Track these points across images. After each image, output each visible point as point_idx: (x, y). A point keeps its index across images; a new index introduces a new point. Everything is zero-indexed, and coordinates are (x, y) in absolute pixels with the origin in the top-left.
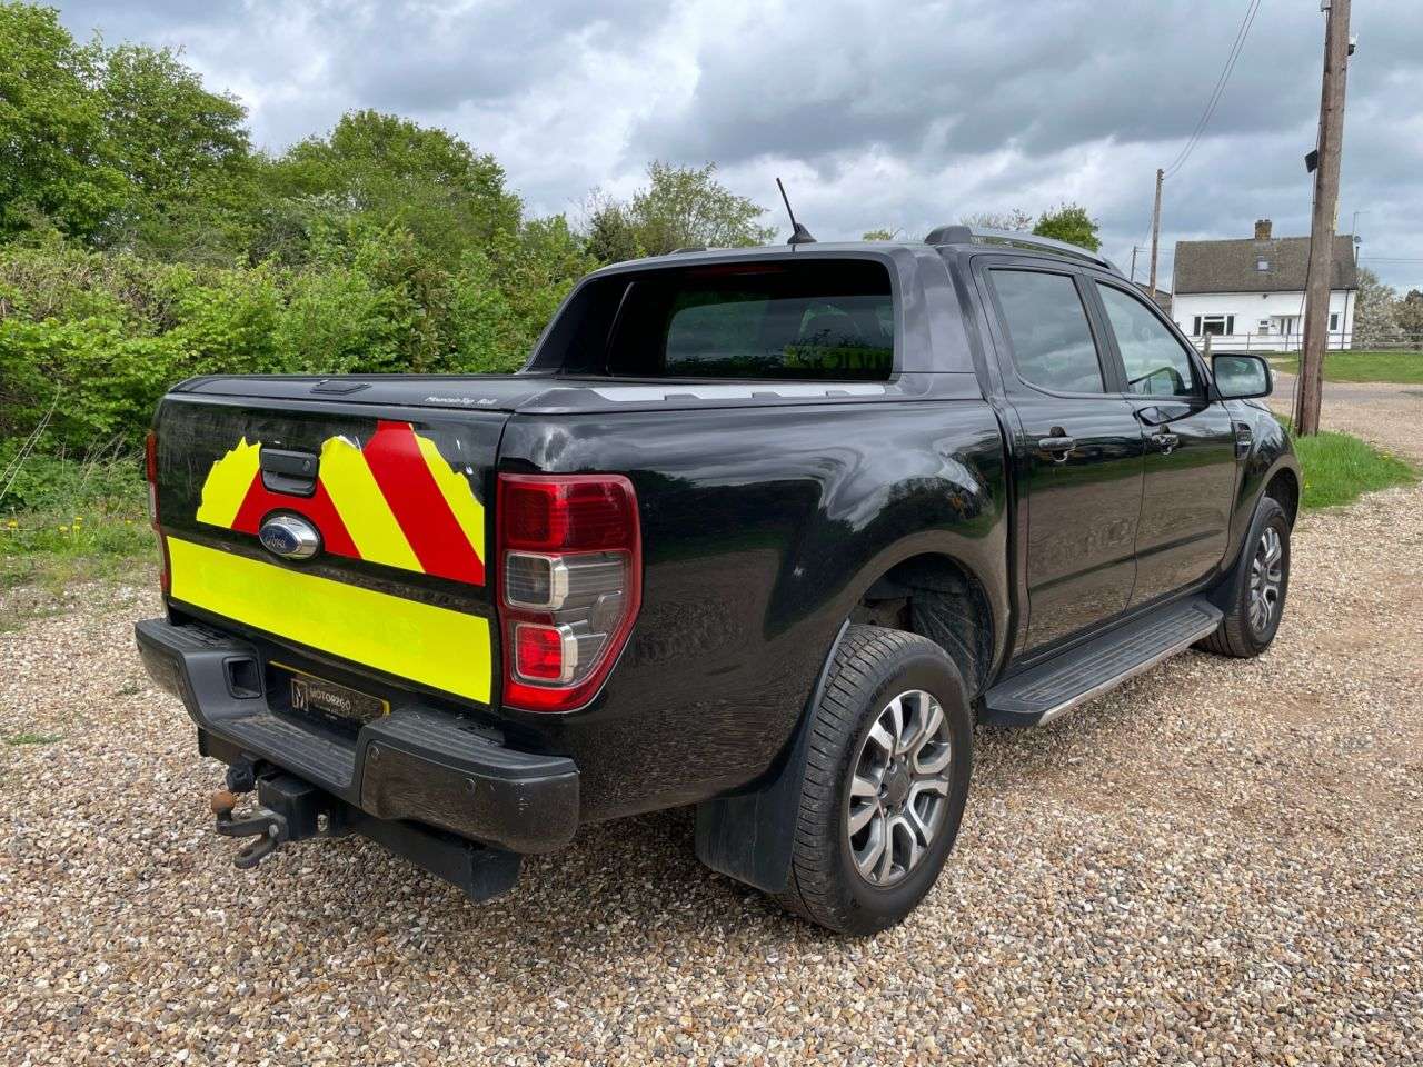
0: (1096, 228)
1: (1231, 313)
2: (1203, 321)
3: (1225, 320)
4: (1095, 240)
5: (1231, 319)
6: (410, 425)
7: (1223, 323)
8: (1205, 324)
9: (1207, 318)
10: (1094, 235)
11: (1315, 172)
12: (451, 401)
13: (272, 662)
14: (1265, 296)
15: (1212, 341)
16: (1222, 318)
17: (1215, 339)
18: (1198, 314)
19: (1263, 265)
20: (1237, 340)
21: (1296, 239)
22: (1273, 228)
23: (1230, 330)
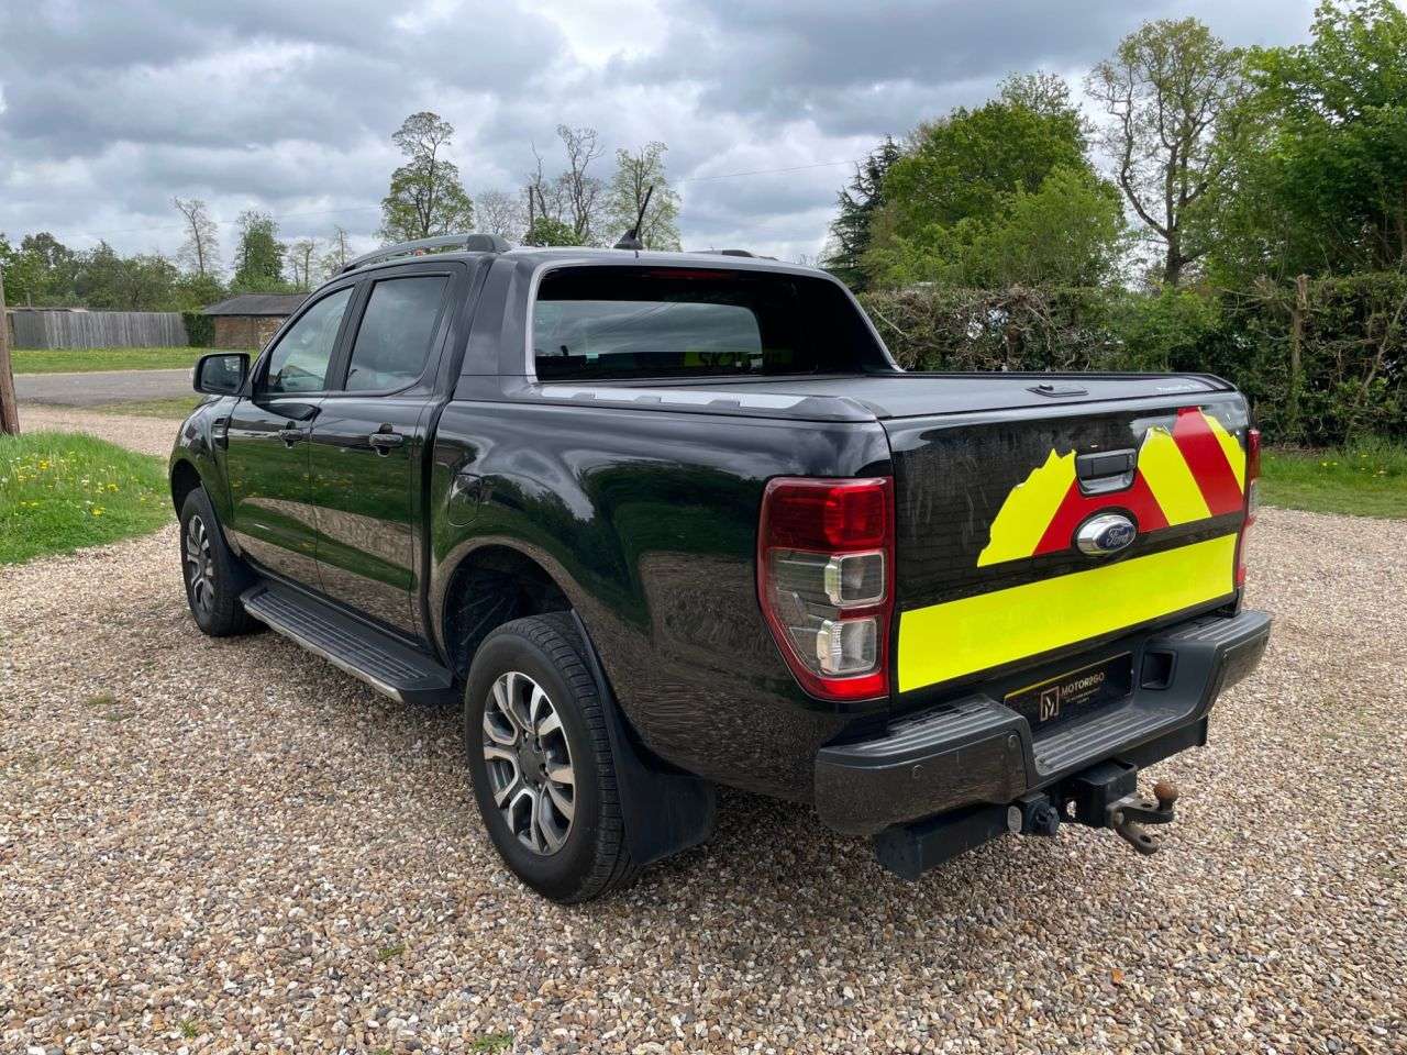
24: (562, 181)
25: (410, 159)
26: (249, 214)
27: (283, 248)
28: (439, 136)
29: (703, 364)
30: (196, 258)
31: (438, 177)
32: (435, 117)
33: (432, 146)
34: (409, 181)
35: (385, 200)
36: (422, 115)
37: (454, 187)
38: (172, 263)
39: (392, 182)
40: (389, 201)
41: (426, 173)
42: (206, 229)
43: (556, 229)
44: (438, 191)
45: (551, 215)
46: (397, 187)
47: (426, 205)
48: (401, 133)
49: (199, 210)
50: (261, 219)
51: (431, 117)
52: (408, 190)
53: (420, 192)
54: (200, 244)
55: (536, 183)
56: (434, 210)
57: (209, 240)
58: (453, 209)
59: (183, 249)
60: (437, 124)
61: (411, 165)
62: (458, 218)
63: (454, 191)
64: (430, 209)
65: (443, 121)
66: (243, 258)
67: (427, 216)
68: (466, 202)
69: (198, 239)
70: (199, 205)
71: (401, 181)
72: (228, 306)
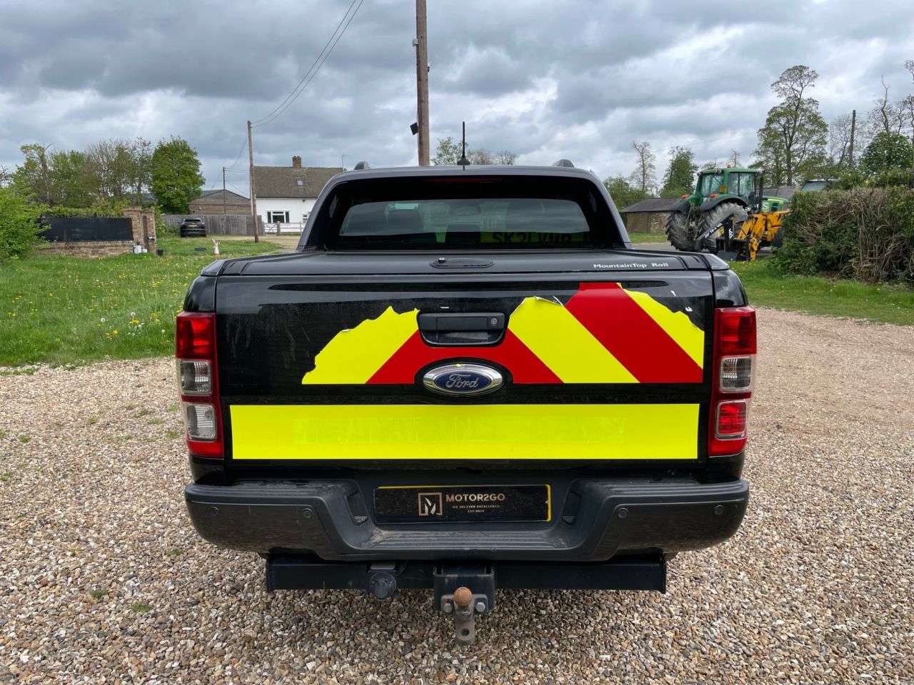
0: (196, 154)
1: (287, 210)
2: (272, 214)
3: (284, 214)
4: (196, 161)
5: (287, 213)
6: (619, 284)
7: (283, 216)
8: (274, 216)
9: (274, 213)
10: (195, 158)
11: (417, 135)
12: (622, 266)
13: (380, 488)
14: (304, 201)
15: (281, 227)
16: (282, 213)
17: (282, 225)
18: (269, 210)
19: (300, 183)
20: (292, 226)
21: (315, 168)
22: (302, 161)
23: (288, 221)
24: (905, 103)
25: (783, 99)
26: (677, 147)
27: (696, 168)
28: (806, 81)
29: (498, 241)
30: (641, 177)
31: (803, 110)
32: (805, 68)
33: (800, 89)
34: (779, 115)
35: (760, 130)
36: (796, 68)
37: (815, 116)
38: (627, 182)
39: (768, 117)
40: (764, 130)
41: (794, 108)
42: (649, 159)
43: (895, 140)
44: (802, 119)
45: (893, 129)
46: (770, 121)
47: (791, 130)
48: (778, 82)
49: (647, 148)
50: (684, 151)
51: (801, 69)
52: (779, 122)
53: (788, 121)
54: (644, 169)
55: (882, 106)
56: (797, 133)
57: (651, 166)
58: (812, 132)
59: (634, 173)
60: (806, 73)
61: (783, 104)
62: (815, 138)
63: (815, 119)
64: (794, 133)
65: (810, 70)
66: (669, 176)
67: (791, 138)
68: (823, 126)
69: (643, 166)
70: (646, 144)
71: (774, 116)
72: (636, 206)
